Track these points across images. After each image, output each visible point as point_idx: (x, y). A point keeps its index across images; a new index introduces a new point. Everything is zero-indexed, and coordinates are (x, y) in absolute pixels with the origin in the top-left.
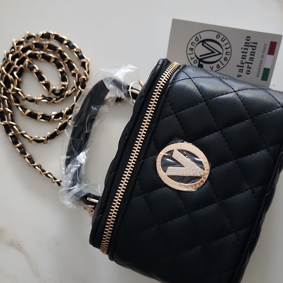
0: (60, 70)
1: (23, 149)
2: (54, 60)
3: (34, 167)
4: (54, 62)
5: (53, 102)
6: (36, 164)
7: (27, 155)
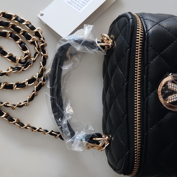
0: (18, 42)
1: (9, 117)
2: (10, 35)
3: (26, 128)
4: (10, 36)
5: (23, 70)
6: (26, 125)
7: (15, 121)
